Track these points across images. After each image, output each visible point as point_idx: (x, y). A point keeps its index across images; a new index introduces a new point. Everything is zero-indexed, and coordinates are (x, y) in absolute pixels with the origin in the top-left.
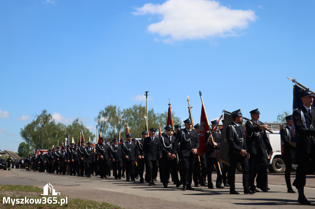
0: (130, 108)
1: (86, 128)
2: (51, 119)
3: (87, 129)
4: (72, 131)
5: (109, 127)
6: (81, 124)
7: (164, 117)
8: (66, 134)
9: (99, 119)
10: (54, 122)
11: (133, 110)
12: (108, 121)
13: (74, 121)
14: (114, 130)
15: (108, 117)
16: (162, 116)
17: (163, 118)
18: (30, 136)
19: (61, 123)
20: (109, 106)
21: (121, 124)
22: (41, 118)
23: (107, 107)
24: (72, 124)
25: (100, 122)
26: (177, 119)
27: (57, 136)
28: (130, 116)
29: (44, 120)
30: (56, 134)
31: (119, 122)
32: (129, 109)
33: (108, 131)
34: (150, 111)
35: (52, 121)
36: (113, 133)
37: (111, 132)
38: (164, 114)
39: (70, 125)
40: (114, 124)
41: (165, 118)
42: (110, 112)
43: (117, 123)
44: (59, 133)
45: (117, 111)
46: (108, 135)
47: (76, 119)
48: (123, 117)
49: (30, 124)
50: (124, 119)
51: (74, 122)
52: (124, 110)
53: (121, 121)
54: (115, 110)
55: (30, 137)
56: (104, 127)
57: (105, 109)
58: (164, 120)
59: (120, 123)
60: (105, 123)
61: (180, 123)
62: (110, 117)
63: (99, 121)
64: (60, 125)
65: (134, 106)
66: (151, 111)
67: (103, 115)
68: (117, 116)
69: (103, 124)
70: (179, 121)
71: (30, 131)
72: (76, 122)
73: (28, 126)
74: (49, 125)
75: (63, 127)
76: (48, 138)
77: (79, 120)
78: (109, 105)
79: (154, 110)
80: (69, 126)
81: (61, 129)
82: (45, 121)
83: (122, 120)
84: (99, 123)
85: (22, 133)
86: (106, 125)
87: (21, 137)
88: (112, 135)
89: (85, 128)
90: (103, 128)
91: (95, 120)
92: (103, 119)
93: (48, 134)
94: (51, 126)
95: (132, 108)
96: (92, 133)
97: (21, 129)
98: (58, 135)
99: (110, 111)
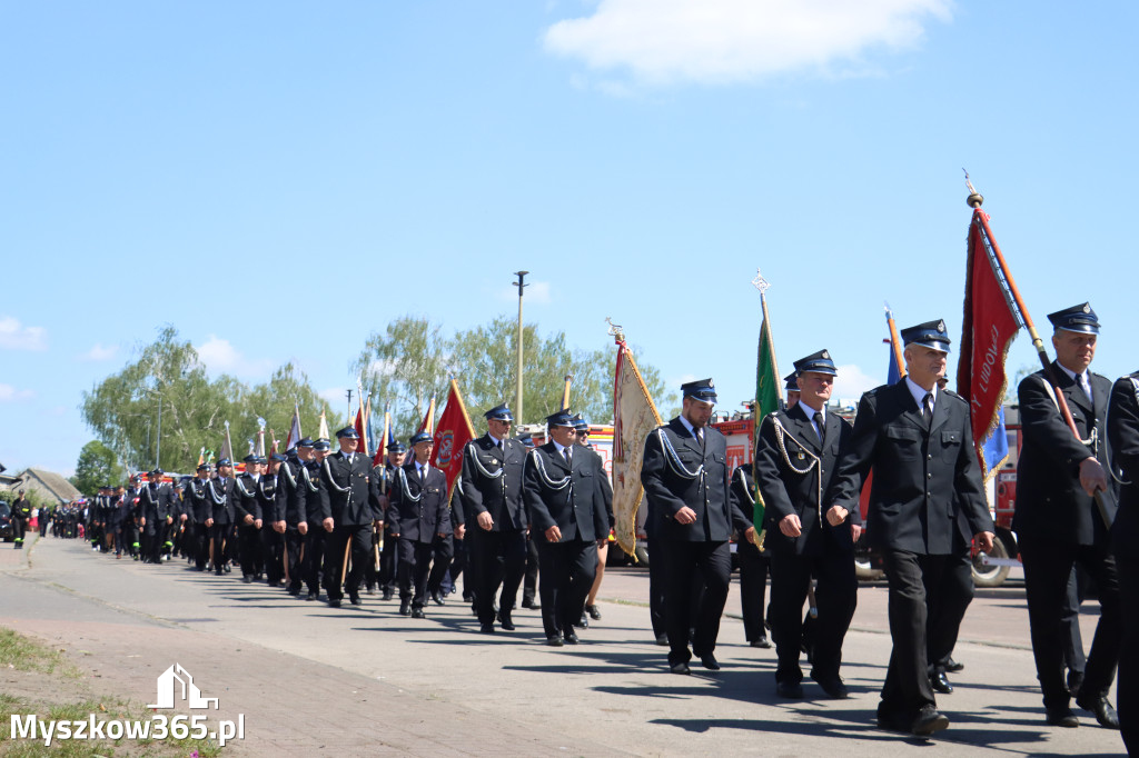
0: (480, 331)
1: (321, 396)
2: (193, 360)
3: (322, 402)
4: (269, 405)
5: (400, 394)
6: (301, 383)
7: (603, 365)
8: (246, 414)
9: (362, 365)
10: (203, 373)
11: (492, 339)
12: (396, 372)
13: (276, 371)
14: (416, 409)
15: (396, 361)
16: (596, 360)
17: (598, 369)
18: (114, 418)
19: (232, 377)
20: (402, 320)
21: (443, 388)
22: (156, 357)
23: (394, 325)
24: (269, 382)
25: (370, 376)
26: (649, 372)
27: (211, 424)
28: (475, 358)
29: (165, 363)
30: (207, 417)
31: (437, 380)
32: (475, 331)
33: (398, 410)
34: (553, 341)
35: (194, 368)
36: (413, 419)
37: (409, 415)
38: (604, 351)
39: (261, 383)
40: (418, 384)
41: (605, 370)
42: (406, 341)
43: (431, 381)
44: (220, 414)
45: (430, 340)
46: (396, 424)
47: (282, 364)
48: (451, 362)
49: (117, 375)
50: (456, 369)
51: (279, 374)
52: (458, 337)
53: (444, 373)
54: (423, 335)
55: (117, 422)
56: (382, 393)
57: (389, 329)
58: (601, 375)
59: (442, 382)
60: (385, 382)
61: (658, 387)
62: (405, 360)
63: (364, 373)
64: (227, 383)
65: (495, 323)
66: (557, 341)
67: (379, 351)
68: (432, 357)
69: (376, 386)
70: (655, 381)
71: (114, 401)
72: (283, 375)
73: (105, 385)
74: (184, 383)
75: (237, 392)
76: (178, 429)
77: (295, 368)
78: (404, 316)
79: (565, 338)
80: (258, 388)
81: (230, 400)
82: (169, 365)
83: (449, 371)
84: (364, 380)
85: (86, 408)
86: (389, 388)
87: (84, 424)
88: (409, 425)
89: (316, 398)
90: (377, 397)
91: (351, 369)
92: (379, 366)
93: (178, 415)
94: (190, 387)
95: (485, 328)
96: (340, 416)
97: (85, 393)
98: (214, 421)
99: (406, 339)
